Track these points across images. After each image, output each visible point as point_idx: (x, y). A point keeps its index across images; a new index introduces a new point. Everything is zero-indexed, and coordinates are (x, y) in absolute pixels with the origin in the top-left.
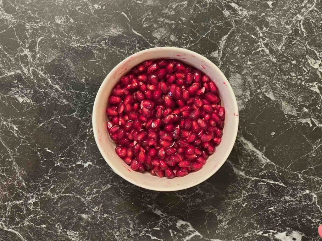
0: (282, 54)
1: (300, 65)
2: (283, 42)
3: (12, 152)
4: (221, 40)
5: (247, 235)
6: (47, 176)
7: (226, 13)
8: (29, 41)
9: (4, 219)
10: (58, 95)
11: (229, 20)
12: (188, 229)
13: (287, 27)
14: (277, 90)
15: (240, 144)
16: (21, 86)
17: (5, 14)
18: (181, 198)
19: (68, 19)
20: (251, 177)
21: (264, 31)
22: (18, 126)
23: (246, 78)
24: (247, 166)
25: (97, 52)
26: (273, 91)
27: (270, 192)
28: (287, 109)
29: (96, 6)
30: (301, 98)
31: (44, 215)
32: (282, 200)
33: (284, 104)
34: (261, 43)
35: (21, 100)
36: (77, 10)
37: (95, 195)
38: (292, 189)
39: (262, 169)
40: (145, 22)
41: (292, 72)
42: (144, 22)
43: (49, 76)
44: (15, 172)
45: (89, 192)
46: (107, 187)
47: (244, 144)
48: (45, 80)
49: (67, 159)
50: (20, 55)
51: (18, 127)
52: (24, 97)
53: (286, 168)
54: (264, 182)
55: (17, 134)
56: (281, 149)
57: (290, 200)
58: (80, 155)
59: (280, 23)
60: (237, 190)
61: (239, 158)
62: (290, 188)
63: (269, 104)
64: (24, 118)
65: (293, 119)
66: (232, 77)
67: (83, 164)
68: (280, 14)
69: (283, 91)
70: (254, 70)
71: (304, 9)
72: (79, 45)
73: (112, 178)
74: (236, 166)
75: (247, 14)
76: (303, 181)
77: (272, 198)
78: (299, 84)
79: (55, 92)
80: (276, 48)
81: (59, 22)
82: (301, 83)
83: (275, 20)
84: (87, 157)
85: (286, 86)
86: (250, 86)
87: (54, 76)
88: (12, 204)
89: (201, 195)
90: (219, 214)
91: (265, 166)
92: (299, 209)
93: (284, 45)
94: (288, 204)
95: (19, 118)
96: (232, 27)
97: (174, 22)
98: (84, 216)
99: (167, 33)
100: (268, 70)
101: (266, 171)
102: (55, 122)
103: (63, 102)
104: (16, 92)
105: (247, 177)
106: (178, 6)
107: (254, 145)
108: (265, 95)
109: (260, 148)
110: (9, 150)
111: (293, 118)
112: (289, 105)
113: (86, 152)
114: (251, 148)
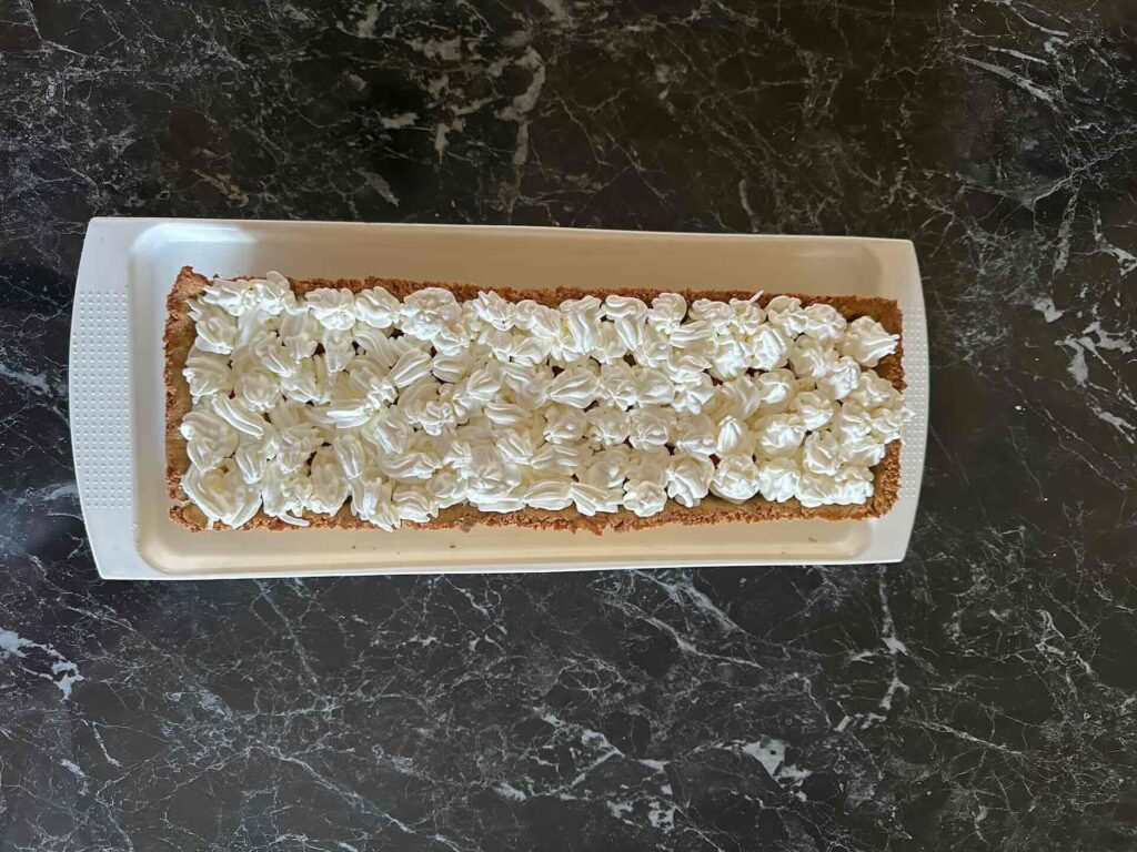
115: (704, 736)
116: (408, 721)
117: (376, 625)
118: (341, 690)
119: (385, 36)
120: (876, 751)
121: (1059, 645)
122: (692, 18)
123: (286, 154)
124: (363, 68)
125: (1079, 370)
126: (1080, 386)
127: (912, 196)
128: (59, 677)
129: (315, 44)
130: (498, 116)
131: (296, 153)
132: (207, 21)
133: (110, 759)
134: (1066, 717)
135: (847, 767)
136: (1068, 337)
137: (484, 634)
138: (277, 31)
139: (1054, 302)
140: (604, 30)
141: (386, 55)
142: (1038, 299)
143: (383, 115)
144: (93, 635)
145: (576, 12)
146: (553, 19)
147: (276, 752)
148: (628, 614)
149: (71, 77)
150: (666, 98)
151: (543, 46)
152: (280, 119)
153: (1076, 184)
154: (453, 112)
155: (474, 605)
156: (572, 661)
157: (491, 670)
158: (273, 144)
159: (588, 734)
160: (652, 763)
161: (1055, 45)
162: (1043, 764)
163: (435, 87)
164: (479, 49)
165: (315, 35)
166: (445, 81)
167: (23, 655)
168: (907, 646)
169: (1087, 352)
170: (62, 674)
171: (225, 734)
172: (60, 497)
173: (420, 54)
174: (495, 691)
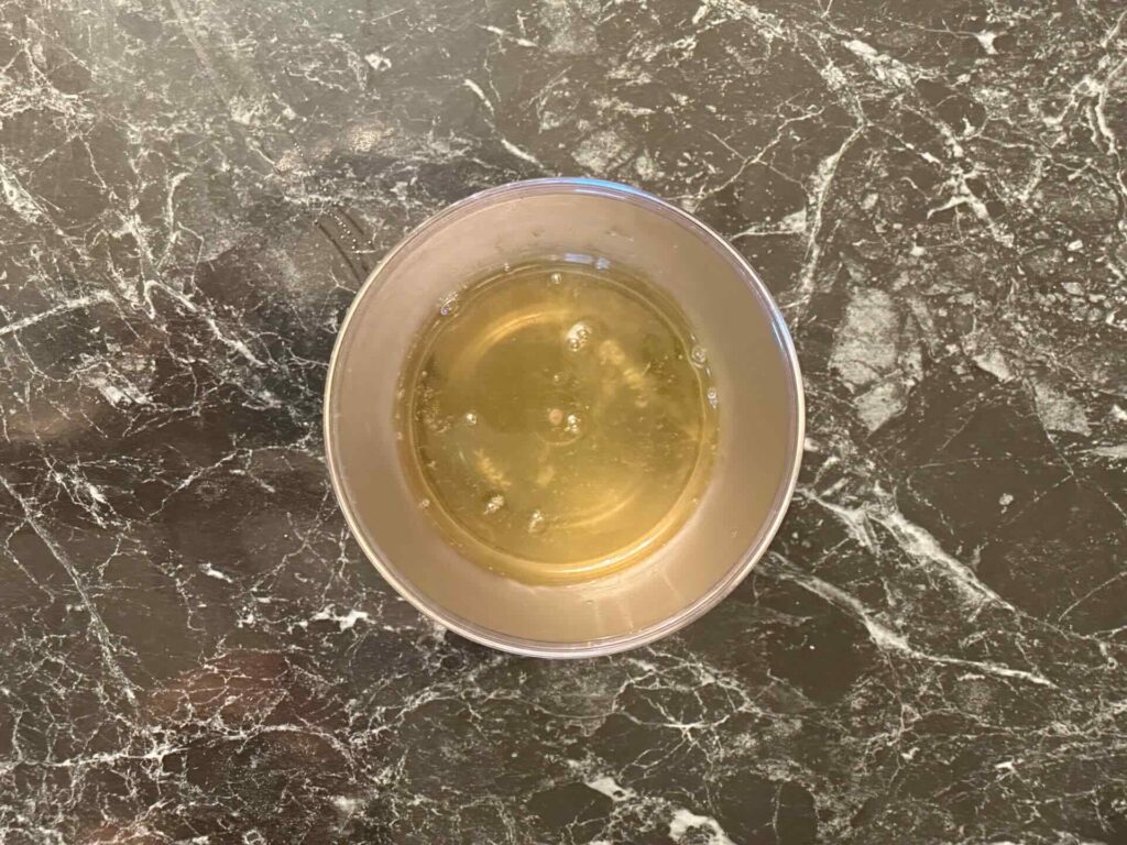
0: (1032, 219)
1: (1097, 257)
2: (1035, 176)
3: (84, 581)
4: (817, 173)
6: (209, 663)
7: (834, 75)
8: (140, 185)
9: (60, 818)
10: (243, 374)
11: (844, 100)
13: (1050, 121)
14: (1017, 346)
15: (890, 537)
16: (114, 346)
17: (54, 91)
18: (684, 733)
19: (276, 109)
20: (932, 654)
21: (968, 139)
22: (106, 487)
23: (906, 306)
24: (915, 616)
25: (378, 221)
26: (1003, 348)
27: (998, 708)
28: (1056, 412)
29: (374, 61)
30: (1105, 372)
31: (202, 800)
32: (1041, 736)
33: (1042, 394)
34: (958, 179)
35: (114, 395)
36: (306, 74)
37: (380, 729)
38: (1078, 696)
39: (970, 625)
40: (547, 114)
41: (1071, 280)
42: (542, 113)
43: (212, 308)
44: (99, 652)
45: (358, 718)
46: (423, 699)
47: (903, 537)
48: (197, 324)
49: (278, 603)
50: (110, 235)
51: (106, 493)
52: (127, 386)
53: (1053, 620)
54: (976, 671)
55: (104, 517)
56: (1036, 555)
57: (1070, 733)
58: (327, 588)
59: (1023, 106)
60: (881, 701)
61: (885, 587)
62: (1070, 691)
63: (991, 395)
64: (127, 461)
65: (1074, 448)
66: (858, 300)
67: (336, 618)
68: (1022, 76)
69: (1039, 347)
70: (935, 277)
71: (1108, 57)
72: (314, 197)
73: (438, 665)
74: (878, 616)
75: (907, 78)
76: (1114, 667)
77: (1007, 729)
78: (1094, 322)
79: (232, 367)
80: (1011, 197)
81: (245, 120)
82: (1102, 319)
83: (1006, 100)
84: (350, 594)
85: (1049, 330)
86: (920, 333)
87: (230, 311)
88: (88, 765)
89: (757, 721)
90: (821, 787)
91: (979, 616)
92: (1102, 766)
93: (1039, 186)
94: (1063, 748)
95: (109, 459)
96: (855, 125)
97: (649, 111)
98: (342, 802)
99: (625, 149)
100: (986, 276)
101: (984, 633)
102: (237, 471)
103: (260, 399)
104: (95, 370)
105: (917, 655)
106: (662, 53)
107: (937, 542)
108: (975, 363)
109: (959, 551)
110: (77, 573)
111: (1075, 444)
112: (1061, 398)
113: (345, 574)
114: (929, 553)
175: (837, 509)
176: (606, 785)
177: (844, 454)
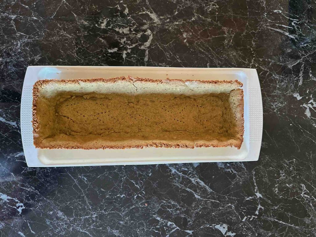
3: (84, 191)
5: (202, 227)
6: (102, 203)
9: (80, 226)
12: (173, 226)
18: (170, 211)
24: (201, 193)
27: (212, 206)
28: (220, 165)
31: (101, 223)
32: (218, 209)
37: (127, 212)
44: (86, 201)
45: (123, 210)
46: (133, 207)
47: (200, 182)
49: (112, 194)
51: (87, 179)
53: (220, 193)
54: (210, 201)
55: (86, 182)
56: (217, 184)
57: (222, 209)
58: (119, 191)
60: (197, 205)
61: (197, 189)
62: (222, 203)
64: (90, 174)
65: (222, 170)
67: (120, 196)
74: (196, 194)
76: (228, 200)
77: (213, 209)
84: (122, 192)
88: (84, 218)
89: (180, 209)
90: (188, 218)
91: (210, 193)
92: (226, 213)
94: (221, 211)
95: (87, 174)
98: (121, 222)
101: (210, 195)
102: (106, 175)
105: (202, 199)
109: (207, 184)
114: (203, 184)
115: (203, 223)
116: (117, 219)
117: (107, 191)
118: (98, 210)
119: (109, 27)
120: (255, 227)
121: (308, 194)
122: (192, 20)
123: (82, 60)
124: (103, 36)
125: (308, 113)
126: (309, 118)
127: (256, 66)
128: (18, 208)
129: (89, 30)
130: (140, 48)
131: (85, 60)
132: (61, 25)
133: (32, 231)
134: (311, 216)
135: (246, 232)
136: (304, 104)
137: (138, 194)
138: (80, 27)
139: (299, 94)
140: (168, 24)
141: (109, 33)
142: (295, 94)
143: (108, 49)
144: (28, 195)
145: (161, 19)
146: (154, 21)
147: (79, 229)
148: (180, 187)
149: (24, 41)
150: (186, 42)
151: (152, 29)
152: (81, 51)
153: (303, 61)
154: (128, 48)
155: (135, 185)
156: (164, 201)
157: (141, 204)
158: (78, 57)
159: (169, 223)
160: (188, 231)
161: (295, 23)
162: (305, 231)
163: (122, 41)
164: (134, 30)
165: (90, 28)
166: (125, 39)
167: (8, 201)
168: (262, 195)
169: (310, 108)
170: (19, 207)
171: (65, 224)
172: (19, 156)
173: (118, 32)
174: (142, 210)
175: (190, 178)
176: (158, 219)
177: (191, 170)
